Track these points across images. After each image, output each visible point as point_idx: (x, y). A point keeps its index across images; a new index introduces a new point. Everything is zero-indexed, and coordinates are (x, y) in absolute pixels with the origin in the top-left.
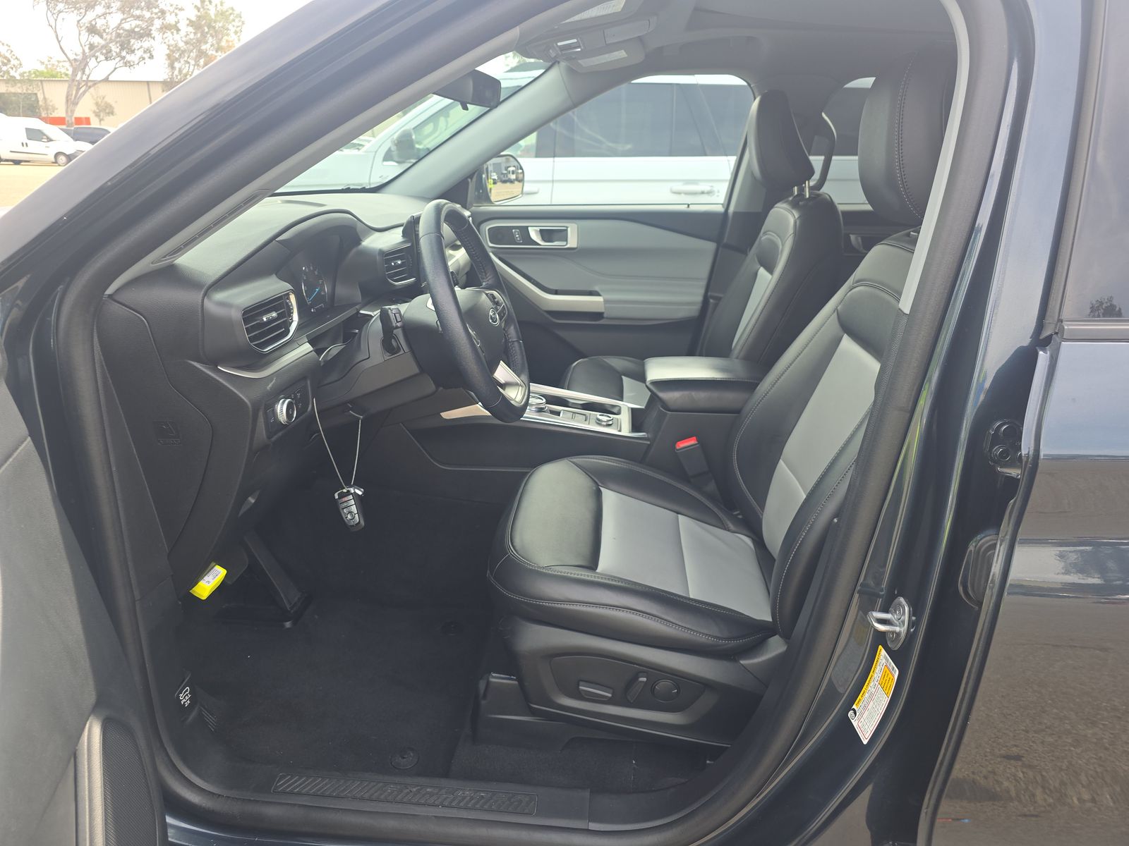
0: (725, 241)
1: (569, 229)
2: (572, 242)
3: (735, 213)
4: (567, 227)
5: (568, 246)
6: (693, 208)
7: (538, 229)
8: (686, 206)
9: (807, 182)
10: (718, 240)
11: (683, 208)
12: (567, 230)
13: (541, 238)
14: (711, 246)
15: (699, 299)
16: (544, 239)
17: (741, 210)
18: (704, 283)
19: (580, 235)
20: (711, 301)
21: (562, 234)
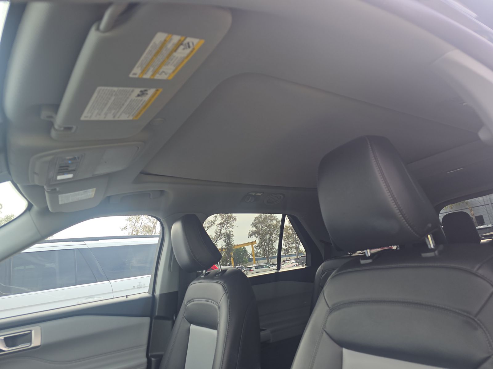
0: (156, 314)
1: (33, 332)
2: (36, 341)
3: (161, 295)
4: (31, 331)
5: (33, 345)
6: (130, 298)
7: (2, 338)
8: (126, 297)
9: (218, 263)
10: (151, 315)
11: (124, 299)
12: (31, 333)
13: (5, 345)
14: (147, 320)
15: (145, 360)
16: (8, 345)
17: (165, 292)
18: (145, 348)
19: (43, 335)
20: (153, 359)
21: (27, 337)
